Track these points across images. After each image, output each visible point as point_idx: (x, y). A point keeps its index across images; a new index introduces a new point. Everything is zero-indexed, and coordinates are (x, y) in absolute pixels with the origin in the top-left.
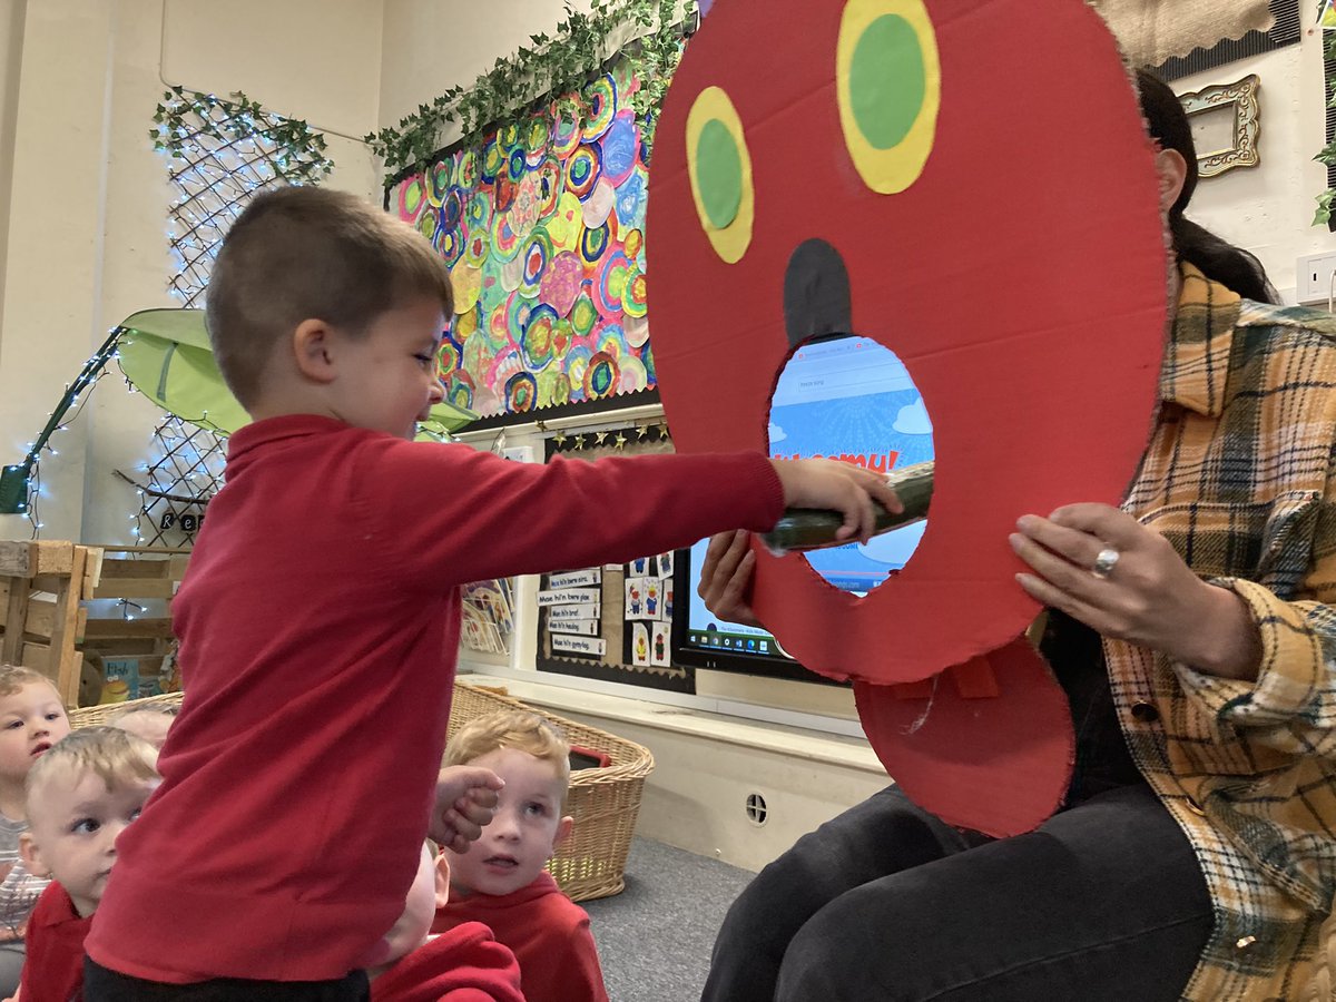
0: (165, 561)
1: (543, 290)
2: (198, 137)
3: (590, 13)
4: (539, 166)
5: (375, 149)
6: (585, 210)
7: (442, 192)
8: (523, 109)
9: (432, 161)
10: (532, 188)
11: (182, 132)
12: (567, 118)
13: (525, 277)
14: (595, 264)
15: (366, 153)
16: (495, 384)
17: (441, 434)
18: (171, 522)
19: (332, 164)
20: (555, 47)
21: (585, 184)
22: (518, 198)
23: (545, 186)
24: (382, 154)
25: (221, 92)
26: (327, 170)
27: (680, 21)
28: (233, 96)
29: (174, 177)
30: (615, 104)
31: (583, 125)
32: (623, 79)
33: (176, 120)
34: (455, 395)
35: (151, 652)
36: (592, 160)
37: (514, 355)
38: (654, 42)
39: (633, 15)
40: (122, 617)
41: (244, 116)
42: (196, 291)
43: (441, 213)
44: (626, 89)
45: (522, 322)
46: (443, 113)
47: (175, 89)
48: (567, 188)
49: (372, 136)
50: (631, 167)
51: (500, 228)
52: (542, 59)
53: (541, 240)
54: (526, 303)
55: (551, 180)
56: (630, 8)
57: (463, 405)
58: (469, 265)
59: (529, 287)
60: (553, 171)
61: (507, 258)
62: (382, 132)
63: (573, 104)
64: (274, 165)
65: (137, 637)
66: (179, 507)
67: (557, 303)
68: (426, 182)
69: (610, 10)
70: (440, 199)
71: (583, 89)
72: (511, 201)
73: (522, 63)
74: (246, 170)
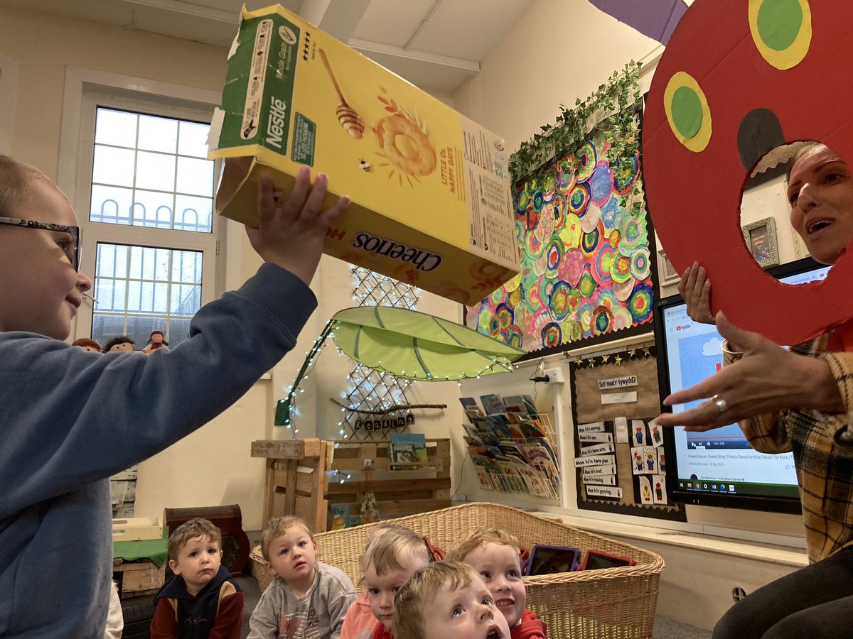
0: (359, 448)
1: (560, 273)
3: (574, 107)
4: (552, 201)
6: (582, 222)
8: (539, 169)
10: (549, 214)
12: (567, 171)
13: (548, 266)
14: (592, 253)
16: (535, 331)
17: (507, 364)
18: (360, 425)
20: (556, 131)
21: (581, 207)
22: (540, 221)
23: (556, 212)
27: (632, 104)
30: (596, 158)
31: (577, 173)
32: (599, 143)
34: (511, 340)
35: (354, 502)
36: (584, 192)
37: (545, 313)
38: (617, 119)
39: (602, 105)
40: (338, 481)
42: (365, 296)
44: (602, 148)
45: (548, 293)
48: (570, 211)
50: (609, 193)
51: (530, 240)
52: (548, 139)
53: (557, 243)
54: (550, 282)
55: (560, 208)
56: (600, 102)
57: (517, 345)
59: (552, 272)
60: (560, 202)
61: (536, 257)
63: (570, 162)
65: (347, 492)
66: (363, 416)
67: (569, 279)
69: (587, 105)
71: (575, 153)
72: (536, 223)
73: (536, 143)
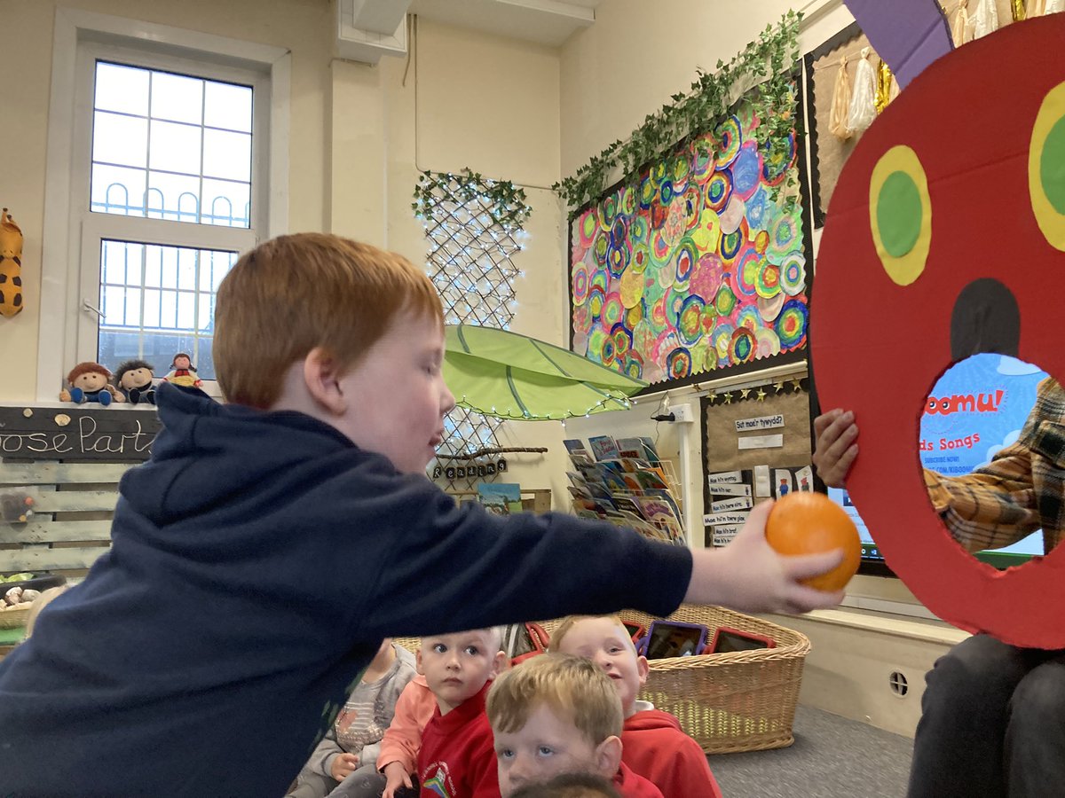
1: (691, 285)
2: (442, 204)
3: (714, 71)
4: (684, 192)
5: (560, 194)
6: (721, 220)
7: (611, 220)
8: (669, 151)
9: (602, 198)
10: (679, 209)
11: (432, 202)
12: (704, 154)
13: (677, 276)
14: (732, 260)
15: (554, 196)
16: (659, 358)
17: (623, 399)
18: (440, 473)
19: (530, 209)
20: (690, 101)
21: (720, 201)
22: (669, 218)
23: (689, 206)
24: (565, 197)
25: (454, 171)
26: (528, 214)
27: (788, 68)
28: (462, 171)
29: (428, 234)
30: (740, 138)
31: (716, 157)
32: (745, 119)
33: (427, 194)
34: (628, 369)
36: (724, 182)
37: (672, 335)
38: (768, 87)
39: (750, 69)
41: (471, 184)
43: (611, 236)
44: (748, 125)
45: (677, 310)
46: (608, 161)
47: (426, 173)
48: (706, 206)
49: (557, 185)
50: (756, 184)
51: (656, 241)
52: (680, 111)
53: (689, 247)
54: (679, 296)
55: (694, 202)
56: (747, 64)
57: (635, 377)
58: (634, 272)
59: (681, 283)
60: (695, 194)
61: (662, 264)
62: (564, 181)
63: (707, 142)
64: (492, 216)
66: (444, 462)
67: (704, 293)
68: (599, 214)
69: (731, 68)
70: (608, 224)
71: (715, 130)
72: (663, 220)
73: (665, 116)
74: (474, 222)
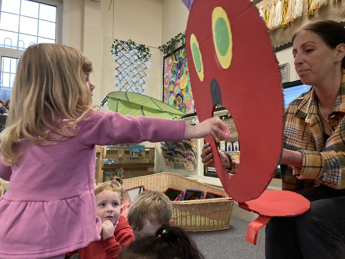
0: (117, 150)
2: (121, 51)
5: (161, 50)
7: (177, 59)
9: (174, 52)
11: (118, 50)
15: (159, 51)
16: (191, 106)
17: (180, 118)
19: (151, 54)
24: (162, 51)
25: (126, 40)
26: (150, 56)
28: (128, 40)
29: (116, 61)
33: (116, 47)
34: (182, 109)
35: (115, 171)
40: (108, 163)
41: (131, 45)
42: (122, 87)
43: (177, 65)
46: (177, 40)
47: (116, 40)
49: (160, 47)
57: (184, 111)
58: (184, 77)
62: (162, 46)
64: (138, 56)
65: (112, 168)
68: (173, 57)
70: (177, 61)
74: (132, 58)
